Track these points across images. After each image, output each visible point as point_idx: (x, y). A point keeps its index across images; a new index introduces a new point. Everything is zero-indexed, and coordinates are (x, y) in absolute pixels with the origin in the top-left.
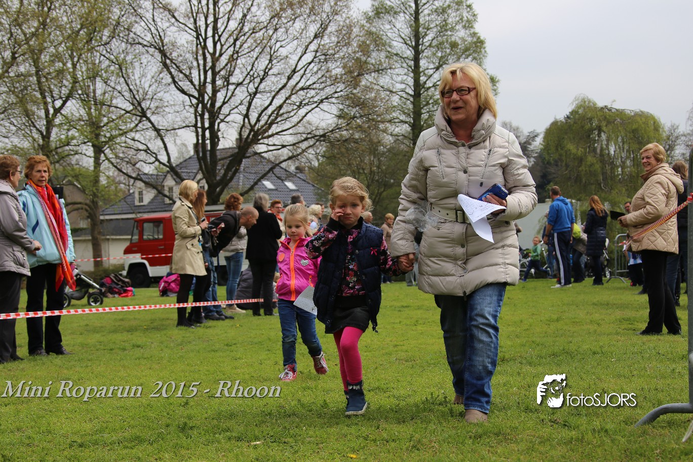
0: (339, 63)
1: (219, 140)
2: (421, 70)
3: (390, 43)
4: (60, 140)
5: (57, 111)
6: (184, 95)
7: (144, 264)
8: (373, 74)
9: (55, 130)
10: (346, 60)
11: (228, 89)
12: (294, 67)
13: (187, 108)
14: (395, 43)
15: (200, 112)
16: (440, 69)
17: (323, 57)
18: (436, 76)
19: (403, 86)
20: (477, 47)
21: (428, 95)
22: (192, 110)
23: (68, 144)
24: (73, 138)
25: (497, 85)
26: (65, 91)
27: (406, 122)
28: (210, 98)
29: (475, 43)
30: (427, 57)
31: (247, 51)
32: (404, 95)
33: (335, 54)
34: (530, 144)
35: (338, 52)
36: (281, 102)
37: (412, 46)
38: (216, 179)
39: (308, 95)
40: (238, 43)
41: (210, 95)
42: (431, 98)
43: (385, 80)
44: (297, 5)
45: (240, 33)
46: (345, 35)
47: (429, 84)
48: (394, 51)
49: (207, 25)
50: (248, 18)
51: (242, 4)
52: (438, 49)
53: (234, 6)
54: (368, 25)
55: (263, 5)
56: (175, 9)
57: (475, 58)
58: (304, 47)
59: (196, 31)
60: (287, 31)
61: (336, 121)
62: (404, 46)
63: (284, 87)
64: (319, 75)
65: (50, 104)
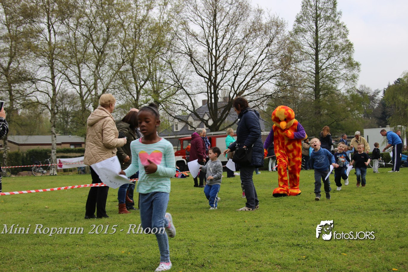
0: (279, 59)
1: (218, 99)
2: (319, 60)
3: (303, 47)
4: (143, 101)
5: (141, 87)
6: (201, 77)
8: (294, 64)
9: (140, 96)
10: (283, 57)
11: (223, 73)
12: (255, 62)
13: (203, 83)
14: (305, 47)
15: (210, 85)
16: (329, 59)
17: (270, 56)
18: (327, 63)
20: (349, 47)
21: (323, 73)
25: (360, 67)
26: (146, 77)
27: (311, 87)
29: (348, 45)
30: (322, 54)
31: (233, 54)
32: (310, 73)
33: (277, 54)
34: (376, 96)
35: (279, 53)
36: (250, 79)
37: (314, 48)
38: (217, 118)
39: (263, 75)
40: (228, 50)
41: (214, 76)
42: (325, 74)
43: (300, 66)
44: (258, 30)
45: (229, 45)
46: (282, 44)
47: (323, 67)
48: (305, 51)
49: (213, 42)
50: (233, 38)
51: (230, 31)
52: (328, 49)
53: (226, 32)
54: (291, 38)
55: (241, 31)
56: (197, 35)
57: (347, 53)
58: (261, 51)
59: (208, 46)
60: (253, 43)
61: (276, 88)
62: (310, 48)
63: (251, 71)
64: (269, 65)
65: (138, 84)
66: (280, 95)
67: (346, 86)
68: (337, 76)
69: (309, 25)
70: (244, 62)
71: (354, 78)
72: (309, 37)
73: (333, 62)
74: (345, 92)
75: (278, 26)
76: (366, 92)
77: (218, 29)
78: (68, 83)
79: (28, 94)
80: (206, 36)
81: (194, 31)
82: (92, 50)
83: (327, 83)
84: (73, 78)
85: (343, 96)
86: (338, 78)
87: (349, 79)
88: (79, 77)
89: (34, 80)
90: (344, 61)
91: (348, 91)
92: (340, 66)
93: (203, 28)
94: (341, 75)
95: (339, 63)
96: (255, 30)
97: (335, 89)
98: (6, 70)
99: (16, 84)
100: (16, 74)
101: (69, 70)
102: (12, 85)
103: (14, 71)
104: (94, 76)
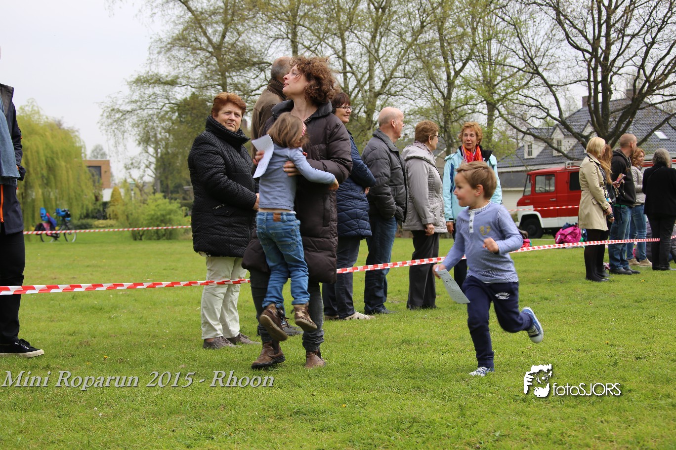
1: (611, 93)
4: (460, 101)
5: (457, 73)
6: (576, 50)
7: (536, 216)
9: (455, 91)
11: (623, 41)
13: (579, 63)
15: (593, 66)
22: (585, 65)
23: (466, 104)
24: (472, 98)
26: (465, 54)
28: (603, 51)
38: (607, 132)
41: (604, 49)
65: (452, 67)
82: (366, 5)
88: (342, 56)
89: (263, 65)
98: (218, 48)
99: (234, 74)
100: (234, 55)
101: (324, 45)
102: (227, 74)
103: (230, 49)
104: (369, 56)
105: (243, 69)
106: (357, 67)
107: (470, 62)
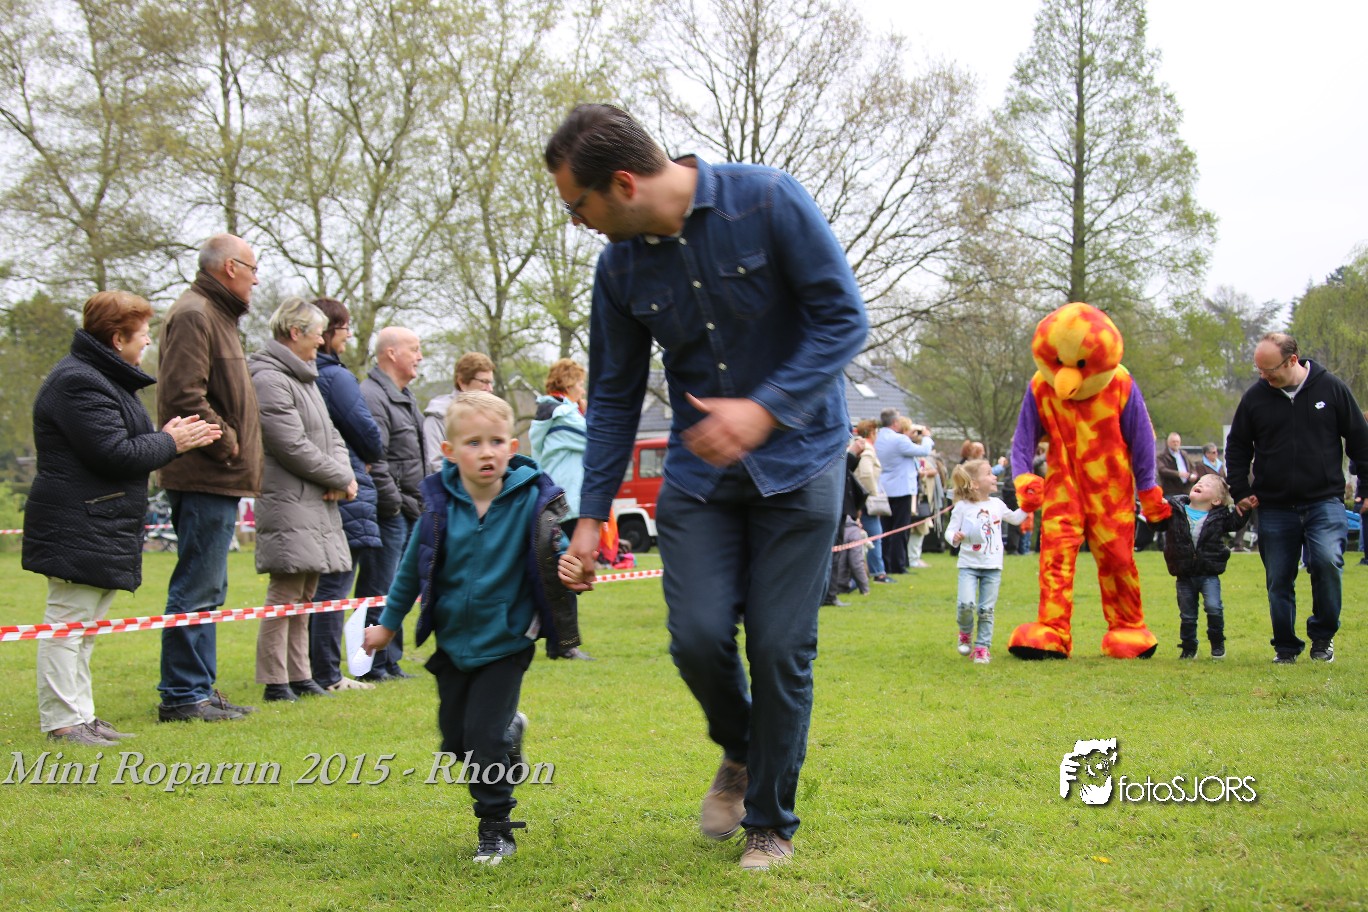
0: (954, 195)
2: (1086, 202)
3: (1034, 159)
4: (517, 322)
5: (512, 277)
7: (638, 517)
8: (1005, 211)
9: (508, 304)
10: (966, 189)
12: (879, 203)
14: (1041, 160)
16: (1119, 199)
17: (928, 185)
18: (1111, 213)
19: (1055, 229)
20: (1182, 163)
21: (1096, 244)
23: (528, 328)
24: (536, 317)
25: (1216, 225)
26: (525, 245)
27: (1059, 288)
29: (1179, 158)
30: (1097, 182)
31: (807, 175)
32: (1057, 244)
33: (949, 178)
34: (1266, 323)
35: (954, 175)
36: (860, 257)
37: (1072, 165)
39: (903, 246)
40: (792, 164)
42: (1102, 249)
43: (1025, 220)
44: (889, 102)
45: (795, 149)
46: (965, 148)
47: (1099, 225)
48: (1039, 172)
49: (744, 138)
50: (809, 125)
51: (800, 103)
52: (1116, 168)
53: (787, 105)
54: (998, 131)
55: (835, 104)
56: (695, 114)
57: (1177, 182)
58: (898, 169)
59: (727, 148)
60: (871, 143)
61: (946, 287)
62: (1058, 164)
63: (863, 233)
64: (922, 213)
65: (502, 266)
66: (960, 309)
67: (1172, 288)
68: (1144, 253)
69: (1057, 89)
70: (842, 201)
71: (1196, 261)
72: (1055, 129)
73: (1130, 209)
74: (1167, 305)
75: (953, 91)
76: (1236, 310)
77: (762, 96)
78: (280, 258)
79: (154, 292)
80: (721, 118)
81: (684, 101)
82: (357, 155)
83: (1111, 277)
84: (297, 243)
85: (1161, 320)
86: (1146, 260)
87: (1180, 264)
88: (316, 240)
89: (175, 248)
90: (1165, 205)
91: (1176, 305)
92: (1155, 222)
93: (713, 91)
94: (1155, 250)
95: (1150, 213)
96: (879, 101)
97: (1137, 298)
98: (90, 215)
99: (119, 261)
100: (120, 229)
101: (284, 218)
102: (106, 262)
103: (113, 218)
104: (364, 241)
105: (136, 254)
106: (342, 259)
107: (532, 259)
